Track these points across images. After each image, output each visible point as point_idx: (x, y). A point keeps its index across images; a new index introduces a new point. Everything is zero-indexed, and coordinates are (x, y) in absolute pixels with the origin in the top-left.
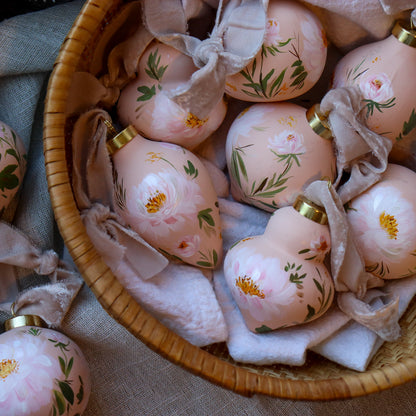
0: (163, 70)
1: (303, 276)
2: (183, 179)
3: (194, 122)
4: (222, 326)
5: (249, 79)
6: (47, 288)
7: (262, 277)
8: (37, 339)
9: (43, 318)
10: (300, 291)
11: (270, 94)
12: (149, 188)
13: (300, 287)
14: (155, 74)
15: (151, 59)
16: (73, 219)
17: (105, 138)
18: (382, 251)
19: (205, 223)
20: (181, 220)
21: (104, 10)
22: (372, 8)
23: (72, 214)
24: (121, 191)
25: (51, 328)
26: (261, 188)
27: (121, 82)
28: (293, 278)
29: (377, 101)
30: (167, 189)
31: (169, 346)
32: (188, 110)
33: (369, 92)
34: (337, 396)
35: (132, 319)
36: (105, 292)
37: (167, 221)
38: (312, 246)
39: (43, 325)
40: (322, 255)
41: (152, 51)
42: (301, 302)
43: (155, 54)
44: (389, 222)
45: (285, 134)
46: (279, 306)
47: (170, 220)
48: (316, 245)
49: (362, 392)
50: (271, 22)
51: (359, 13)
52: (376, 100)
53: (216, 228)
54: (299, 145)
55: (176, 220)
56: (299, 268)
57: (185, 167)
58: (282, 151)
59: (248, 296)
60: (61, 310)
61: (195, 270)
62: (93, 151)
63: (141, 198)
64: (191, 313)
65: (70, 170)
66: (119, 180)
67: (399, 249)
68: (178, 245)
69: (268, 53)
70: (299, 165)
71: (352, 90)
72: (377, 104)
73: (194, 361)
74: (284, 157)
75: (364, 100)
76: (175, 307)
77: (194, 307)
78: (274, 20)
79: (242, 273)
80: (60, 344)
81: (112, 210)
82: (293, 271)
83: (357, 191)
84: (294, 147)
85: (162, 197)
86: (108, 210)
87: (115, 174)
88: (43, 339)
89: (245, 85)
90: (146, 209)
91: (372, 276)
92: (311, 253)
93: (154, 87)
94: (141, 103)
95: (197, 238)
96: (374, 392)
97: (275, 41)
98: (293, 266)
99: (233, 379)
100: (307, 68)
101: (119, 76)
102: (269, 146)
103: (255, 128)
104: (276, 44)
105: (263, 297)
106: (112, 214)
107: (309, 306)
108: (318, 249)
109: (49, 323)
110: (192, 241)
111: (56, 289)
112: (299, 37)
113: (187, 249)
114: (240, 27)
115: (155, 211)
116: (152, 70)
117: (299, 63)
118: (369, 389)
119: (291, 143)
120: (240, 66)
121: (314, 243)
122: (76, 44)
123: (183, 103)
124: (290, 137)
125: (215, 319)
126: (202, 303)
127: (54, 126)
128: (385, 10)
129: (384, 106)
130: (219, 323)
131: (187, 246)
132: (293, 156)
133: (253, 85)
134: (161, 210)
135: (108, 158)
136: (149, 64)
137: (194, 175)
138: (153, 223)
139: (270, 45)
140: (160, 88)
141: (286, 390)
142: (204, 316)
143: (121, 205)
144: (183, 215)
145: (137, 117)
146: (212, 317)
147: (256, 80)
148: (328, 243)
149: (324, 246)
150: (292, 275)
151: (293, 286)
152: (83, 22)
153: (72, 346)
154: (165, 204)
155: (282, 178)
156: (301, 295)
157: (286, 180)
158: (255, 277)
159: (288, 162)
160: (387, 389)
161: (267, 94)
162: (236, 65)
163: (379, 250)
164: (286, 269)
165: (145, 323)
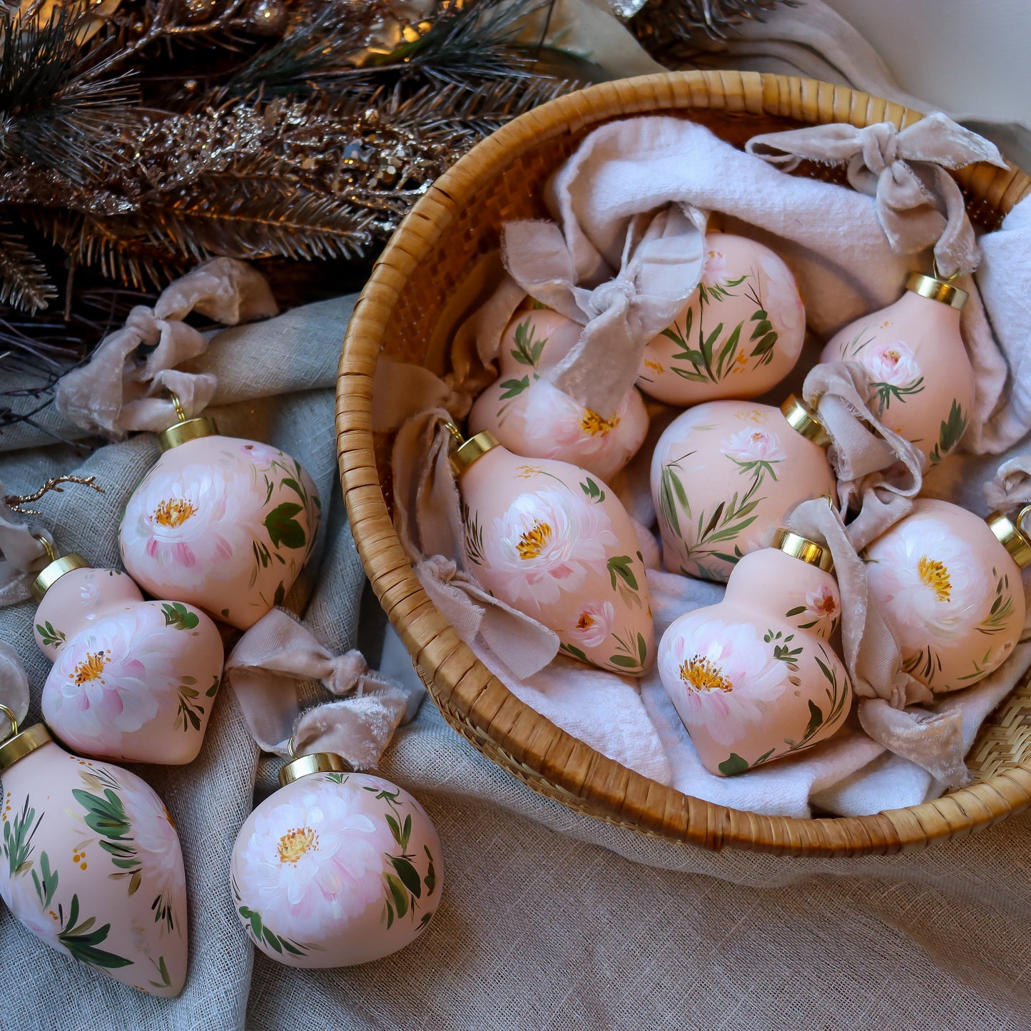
0: (540, 346)
1: (799, 651)
2: (580, 503)
3: (594, 424)
4: (661, 759)
5: (682, 343)
6: (348, 704)
7: (726, 653)
8: (344, 788)
9: (343, 755)
10: (793, 674)
11: (719, 371)
12: (522, 516)
13: (794, 668)
14: (526, 357)
15: (520, 332)
16: (387, 542)
17: (445, 448)
18: (927, 624)
19: (620, 580)
20: (579, 571)
21: (437, 225)
22: (871, 241)
23: (384, 534)
24: (475, 532)
25: (358, 771)
26: (713, 525)
27: (474, 384)
28: (779, 653)
29: (895, 384)
30: (552, 517)
31: (563, 756)
32: (584, 402)
33: (879, 370)
34: (875, 841)
35: (495, 708)
36: (443, 662)
37: (555, 573)
38: (809, 602)
39: (345, 767)
40: (826, 619)
41: (522, 320)
42: (796, 693)
43: (527, 324)
44: (935, 573)
45: (749, 431)
46: (761, 705)
47: (561, 571)
48: (816, 601)
49: (920, 834)
50: (712, 253)
51: (852, 248)
52: (894, 382)
53: (641, 593)
54: (774, 449)
55: (569, 571)
56: (789, 639)
57: (582, 485)
58: (745, 456)
59: (703, 693)
60: (374, 740)
61: (609, 676)
62: (426, 472)
63: (509, 535)
64: (603, 736)
65: (389, 501)
66: (472, 518)
67: (956, 619)
68: (577, 620)
69: (710, 297)
70: (775, 479)
71: (853, 366)
72: (895, 389)
73: (611, 782)
74: (750, 465)
75: (872, 385)
76: (576, 726)
77: (608, 728)
78: (716, 250)
79: (689, 654)
80: (385, 794)
81: (460, 567)
82: (781, 643)
83: (876, 528)
84: (764, 450)
85: (544, 529)
86: (453, 564)
87: (464, 509)
88: (354, 788)
89: (676, 357)
90: (518, 553)
91: (912, 680)
92: (809, 615)
93: (526, 379)
94: (506, 401)
95: (608, 607)
96: (940, 835)
97: (720, 278)
98: (779, 635)
99: (683, 813)
100: (777, 327)
101: (471, 376)
102: (723, 451)
103: (696, 428)
104: (723, 283)
105: (728, 688)
106: (460, 574)
107: (811, 703)
108: (820, 608)
109: (354, 763)
110: (600, 613)
111: (363, 705)
112: (759, 275)
113: (593, 628)
114: (662, 262)
115: (533, 555)
116: (523, 349)
117: (761, 315)
118: (931, 828)
119: (760, 445)
120: (665, 316)
121: (811, 597)
122: (391, 272)
123: (575, 387)
124: (757, 437)
125: (647, 747)
126: (622, 721)
127: (352, 394)
128: (892, 241)
129: (907, 391)
130: (654, 754)
131: (592, 621)
132: (765, 464)
133: (689, 355)
134: (545, 552)
135: (452, 482)
136: (518, 340)
137: (598, 497)
138: (530, 578)
139: (712, 285)
140: (536, 377)
141: (782, 833)
142: (627, 742)
143: (475, 556)
144: (582, 563)
145: (500, 425)
146: (642, 742)
147: (694, 345)
148: (836, 599)
149: (828, 605)
150: (777, 648)
151: (781, 665)
152: (402, 240)
153: (404, 796)
154: (550, 542)
155: (749, 501)
156: (795, 682)
157: (755, 503)
158: (714, 655)
159: (757, 473)
160: (962, 828)
161: (714, 369)
162: (659, 315)
163: (922, 625)
164: (767, 639)
165: (518, 715)
